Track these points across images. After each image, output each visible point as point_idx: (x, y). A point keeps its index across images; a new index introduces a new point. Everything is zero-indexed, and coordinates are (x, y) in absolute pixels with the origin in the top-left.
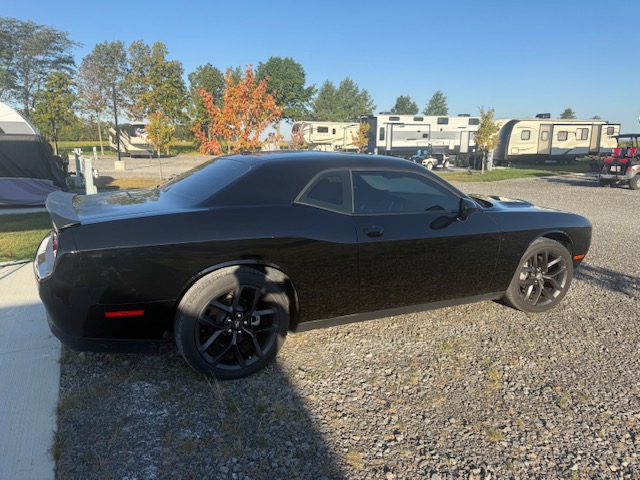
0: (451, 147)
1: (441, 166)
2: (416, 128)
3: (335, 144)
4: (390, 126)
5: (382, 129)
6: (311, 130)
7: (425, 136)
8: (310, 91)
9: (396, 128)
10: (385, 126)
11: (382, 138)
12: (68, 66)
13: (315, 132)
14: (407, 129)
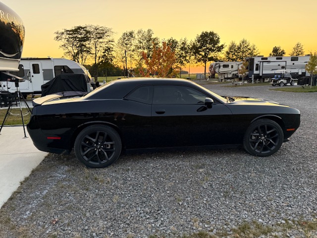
0: (300, 73)
1: (289, 84)
2: (277, 64)
3: (233, 73)
4: (262, 63)
5: (257, 65)
6: (220, 67)
7: (283, 68)
8: (222, 47)
9: (265, 64)
10: (259, 63)
11: (257, 69)
12: (112, 43)
13: (222, 67)
14: (271, 64)
